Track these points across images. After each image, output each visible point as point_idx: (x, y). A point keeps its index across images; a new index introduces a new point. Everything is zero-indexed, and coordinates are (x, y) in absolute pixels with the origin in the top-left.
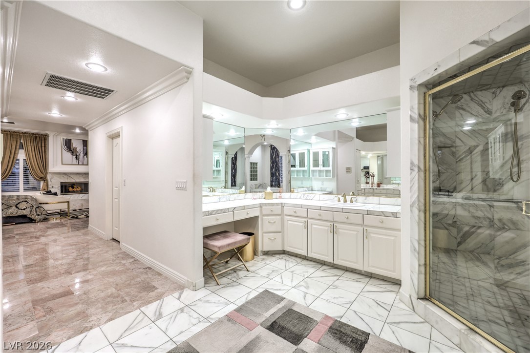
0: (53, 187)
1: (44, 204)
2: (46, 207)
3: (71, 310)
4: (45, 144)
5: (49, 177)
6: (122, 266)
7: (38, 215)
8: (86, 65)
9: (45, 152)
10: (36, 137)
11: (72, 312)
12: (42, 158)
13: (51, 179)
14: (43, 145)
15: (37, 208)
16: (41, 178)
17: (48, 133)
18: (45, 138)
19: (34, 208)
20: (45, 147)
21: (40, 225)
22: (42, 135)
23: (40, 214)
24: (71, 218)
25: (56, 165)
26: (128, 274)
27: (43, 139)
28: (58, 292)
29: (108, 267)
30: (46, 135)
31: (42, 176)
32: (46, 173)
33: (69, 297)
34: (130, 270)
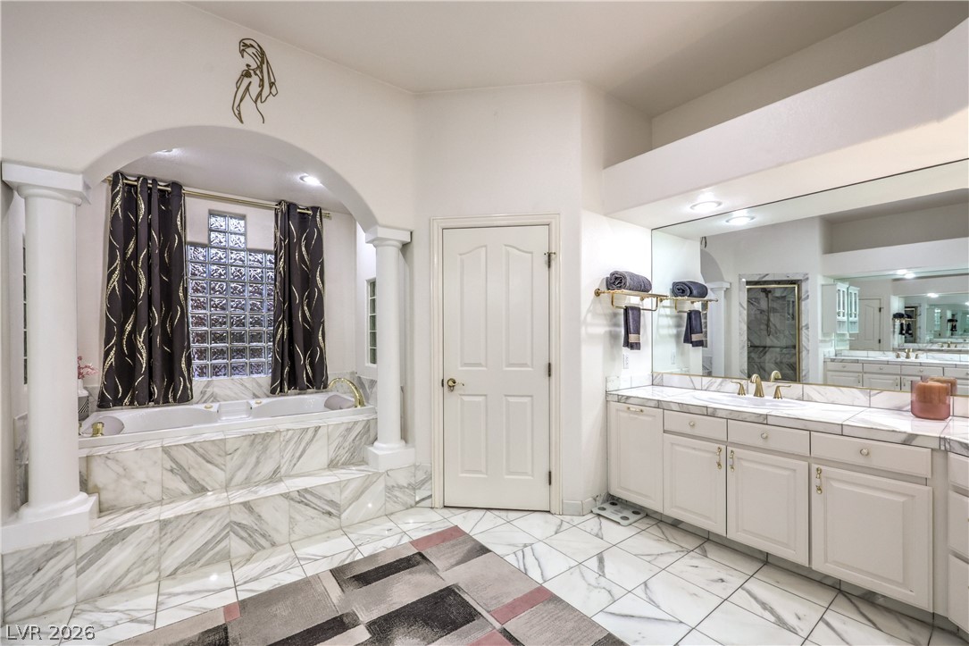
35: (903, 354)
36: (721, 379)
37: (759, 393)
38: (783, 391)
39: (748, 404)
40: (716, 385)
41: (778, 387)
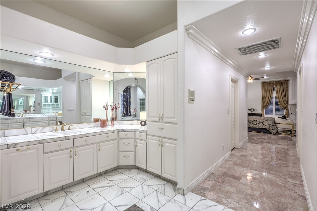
0: (292, 113)
1: (278, 123)
2: (278, 125)
3: (229, 187)
4: (287, 86)
5: (289, 107)
6: (284, 182)
7: (273, 130)
8: (243, 33)
9: (287, 91)
10: (282, 83)
11: (227, 189)
12: (285, 95)
13: (291, 108)
14: (286, 87)
15: (273, 125)
16: (284, 107)
17: (289, 78)
18: (287, 82)
19: (271, 125)
20: (287, 88)
21: (273, 137)
22: (285, 80)
23: (274, 129)
24: (294, 136)
25: (294, 99)
26: (280, 190)
27: (286, 83)
28: (236, 175)
29: (274, 177)
30: (288, 80)
31: (285, 106)
32: (288, 104)
33: (236, 181)
34: (285, 189)
35: (21, 115)
36: (42, 127)
37: (62, 129)
38: (71, 127)
39: (59, 134)
40: (40, 130)
41: (69, 126)
